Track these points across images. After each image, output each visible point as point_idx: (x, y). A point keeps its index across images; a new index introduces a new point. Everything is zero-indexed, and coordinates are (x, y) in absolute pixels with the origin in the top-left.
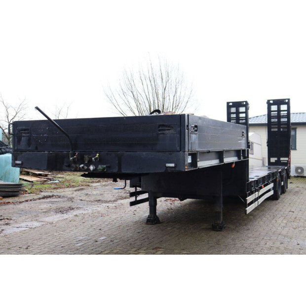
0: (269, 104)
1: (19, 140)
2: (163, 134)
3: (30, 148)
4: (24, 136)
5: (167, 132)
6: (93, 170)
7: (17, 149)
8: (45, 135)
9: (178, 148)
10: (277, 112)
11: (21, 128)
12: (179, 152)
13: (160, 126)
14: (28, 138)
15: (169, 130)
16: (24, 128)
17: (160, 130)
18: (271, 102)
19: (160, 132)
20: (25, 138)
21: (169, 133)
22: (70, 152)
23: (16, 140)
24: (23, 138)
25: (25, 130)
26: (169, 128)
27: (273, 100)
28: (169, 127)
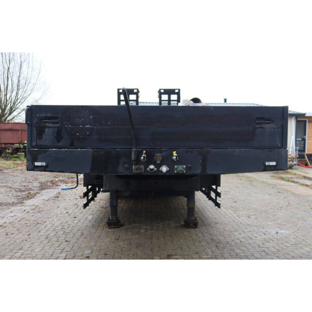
0: (160, 94)
1: (41, 133)
2: (262, 128)
3: (60, 144)
4: (49, 127)
5: (266, 126)
6: (167, 172)
7: (37, 145)
8: (87, 126)
9: (279, 144)
10: (167, 102)
11: (43, 115)
12: (280, 148)
13: (258, 119)
14: (56, 129)
15: (269, 123)
16: (49, 115)
17: (257, 124)
18: (162, 91)
19: (257, 126)
20: (51, 129)
21: (268, 127)
22: (133, 149)
23: (35, 132)
24: (47, 129)
25: (50, 118)
26: (269, 122)
27: (164, 90)
28: (269, 120)
